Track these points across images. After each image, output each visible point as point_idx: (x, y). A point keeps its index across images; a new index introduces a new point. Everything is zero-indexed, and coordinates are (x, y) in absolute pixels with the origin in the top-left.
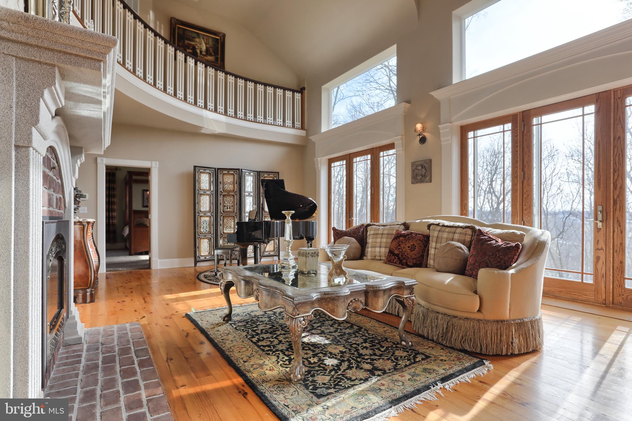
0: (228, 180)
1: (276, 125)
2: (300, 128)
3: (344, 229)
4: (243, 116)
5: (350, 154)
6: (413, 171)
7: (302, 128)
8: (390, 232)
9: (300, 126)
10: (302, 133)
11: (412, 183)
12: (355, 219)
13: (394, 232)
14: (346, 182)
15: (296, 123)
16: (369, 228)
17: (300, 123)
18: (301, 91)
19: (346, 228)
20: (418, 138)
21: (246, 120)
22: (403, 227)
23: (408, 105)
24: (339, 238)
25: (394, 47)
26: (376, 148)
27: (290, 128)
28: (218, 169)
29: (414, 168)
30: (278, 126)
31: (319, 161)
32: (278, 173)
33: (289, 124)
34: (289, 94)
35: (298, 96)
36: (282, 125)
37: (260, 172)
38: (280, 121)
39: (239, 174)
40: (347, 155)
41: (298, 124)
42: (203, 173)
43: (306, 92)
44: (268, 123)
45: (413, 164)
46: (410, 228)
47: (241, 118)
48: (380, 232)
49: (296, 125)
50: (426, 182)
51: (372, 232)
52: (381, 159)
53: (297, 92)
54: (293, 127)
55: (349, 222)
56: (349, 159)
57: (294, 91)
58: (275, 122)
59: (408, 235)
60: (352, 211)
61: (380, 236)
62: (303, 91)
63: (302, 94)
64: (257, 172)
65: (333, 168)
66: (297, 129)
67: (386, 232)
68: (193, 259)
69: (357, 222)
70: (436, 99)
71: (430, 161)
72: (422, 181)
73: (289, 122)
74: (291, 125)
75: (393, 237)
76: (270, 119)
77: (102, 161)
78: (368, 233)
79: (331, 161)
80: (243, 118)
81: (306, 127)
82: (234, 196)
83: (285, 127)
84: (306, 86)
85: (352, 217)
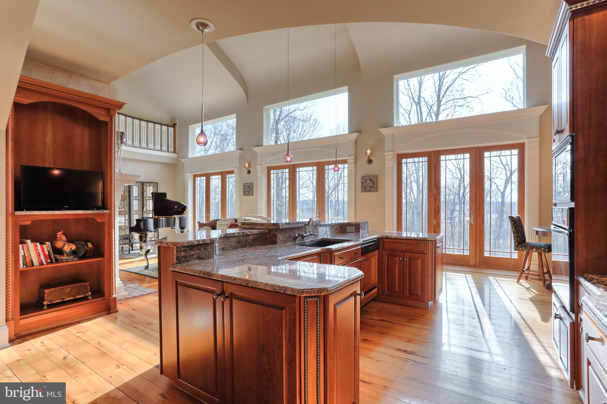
1: (155, 150)
2: (173, 152)
3: (204, 222)
4: (131, 144)
5: (208, 173)
6: (244, 189)
7: (175, 152)
8: (228, 224)
9: (173, 151)
10: (175, 155)
11: (244, 195)
12: (211, 215)
13: (230, 224)
14: (206, 190)
15: (170, 148)
16: (217, 222)
17: (173, 149)
18: (174, 126)
19: (206, 221)
20: (246, 171)
21: (133, 146)
22: (234, 221)
23: (241, 151)
24: (202, 227)
25: (235, 115)
26: (224, 172)
27: (166, 152)
29: (244, 187)
30: (157, 150)
31: (187, 176)
32: (157, 183)
33: (165, 149)
34: (165, 128)
35: (171, 129)
36: (160, 150)
37: (144, 182)
38: (158, 147)
40: (206, 174)
41: (171, 149)
43: (177, 127)
44: (149, 148)
45: (244, 185)
46: (238, 221)
47: (129, 145)
48: (223, 224)
49: (170, 150)
50: (251, 195)
51: (219, 224)
52: (227, 179)
53: (171, 126)
54: (168, 151)
55: (208, 217)
56: (208, 177)
57: (168, 126)
58: (154, 147)
59: (236, 225)
60: (210, 210)
61: (223, 226)
62: (175, 126)
63: (174, 127)
64: (142, 182)
65: (196, 181)
66: (170, 152)
67: (226, 224)
69: (212, 217)
70: (255, 151)
71: (253, 184)
72: (248, 195)
73: (165, 148)
74: (166, 149)
75: (229, 226)
76: (151, 146)
78: (217, 224)
79: (195, 176)
80: (131, 145)
81: (177, 151)
82: (125, 200)
83: (162, 151)
84: (177, 123)
85: (210, 213)
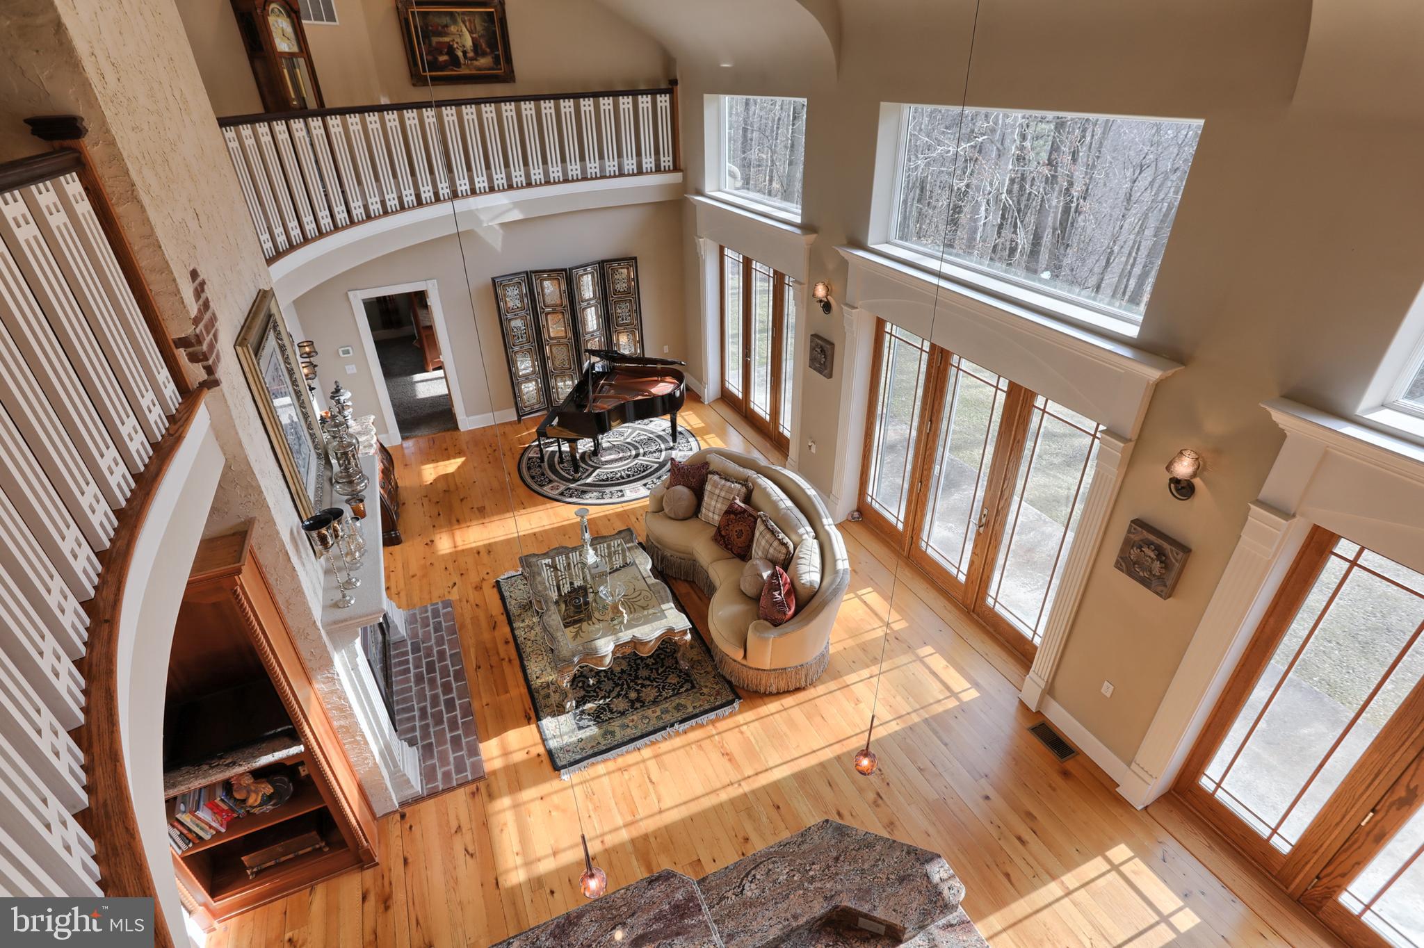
0: (550, 290)
1: (624, 175)
2: (671, 168)
6: (812, 349)
7: (676, 168)
9: (671, 165)
10: (676, 177)
11: (810, 366)
15: (662, 160)
17: (671, 159)
18: (670, 87)
20: (819, 305)
23: (814, 236)
27: (651, 173)
28: (531, 272)
29: (813, 345)
31: (702, 244)
32: (635, 259)
33: (649, 166)
34: (644, 102)
35: (663, 101)
36: (635, 172)
37: (603, 262)
38: (630, 164)
39: (568, 277)
41: (666, 161)
42: (509, 285)
43: (679, 90)
45: (813, 339)
49: (662, 166)
50: (825, 376)
51: (709, 488)
53: (662, 92)
54: (658, 170)
56: (746, 263)
57: (654, 93)
58: (621, 168)
62: (675, 87)
63: (672, 93)
64: (599, 263)
65: (726, 258)
66: (665, 172)
68: (514, 410)
70: (843, 257)
71: (833, 347)
72: (820, 372)
73: (648, 160)
74: (653, 166)
75: (727, 507)
76: (611, 165)
77: (355, 296)
78: (706, 486)
81: (682, 165)
82: (563, 313)
83: (642, 173)
84: (678, 79)
